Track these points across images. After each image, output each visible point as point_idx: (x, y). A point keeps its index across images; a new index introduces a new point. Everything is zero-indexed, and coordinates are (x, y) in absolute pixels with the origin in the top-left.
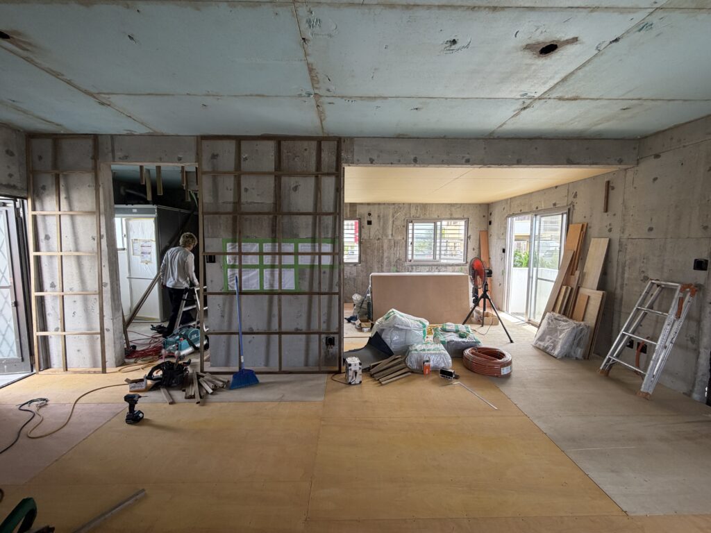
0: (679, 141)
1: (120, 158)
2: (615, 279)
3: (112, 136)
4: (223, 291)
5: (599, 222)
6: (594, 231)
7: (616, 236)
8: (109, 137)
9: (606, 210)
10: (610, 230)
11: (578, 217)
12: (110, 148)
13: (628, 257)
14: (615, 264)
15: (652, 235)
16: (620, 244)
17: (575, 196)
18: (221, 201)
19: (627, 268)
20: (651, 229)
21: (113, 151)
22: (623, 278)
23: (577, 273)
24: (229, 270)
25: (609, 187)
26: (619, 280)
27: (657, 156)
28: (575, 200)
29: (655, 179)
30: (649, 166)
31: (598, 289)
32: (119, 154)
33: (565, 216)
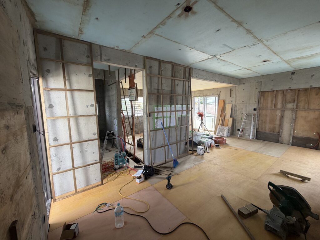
0: (249, 81)
1: (105, 60)
2: (234, 114)
3: (100, 46)
4: (153, 129)
5: (228, 100)
6: (227, 102)
7: (234, 103)
8: (99, 46)
9: (230, 96)
10: (232, 102)
11: (222, 98)
12: (99, 53)
13: (237, 108)
14: (234, 110)
15: (243, 103)
16: (235, 105)
17: (220, 92)
18: (153, 88)
19: (237, 111)
20: (243, 102)
21: (101, 55)
22: (236, 114)
23: (224, 114)
24: (155, 119)
25: (231, 90)
26: (235, 115)
27: (244, 84)
28: (220, 93)
29: (244, 89)
30: (242, 86)
31: (231, 117)
32: (104, 57)
33: (217, 98)
